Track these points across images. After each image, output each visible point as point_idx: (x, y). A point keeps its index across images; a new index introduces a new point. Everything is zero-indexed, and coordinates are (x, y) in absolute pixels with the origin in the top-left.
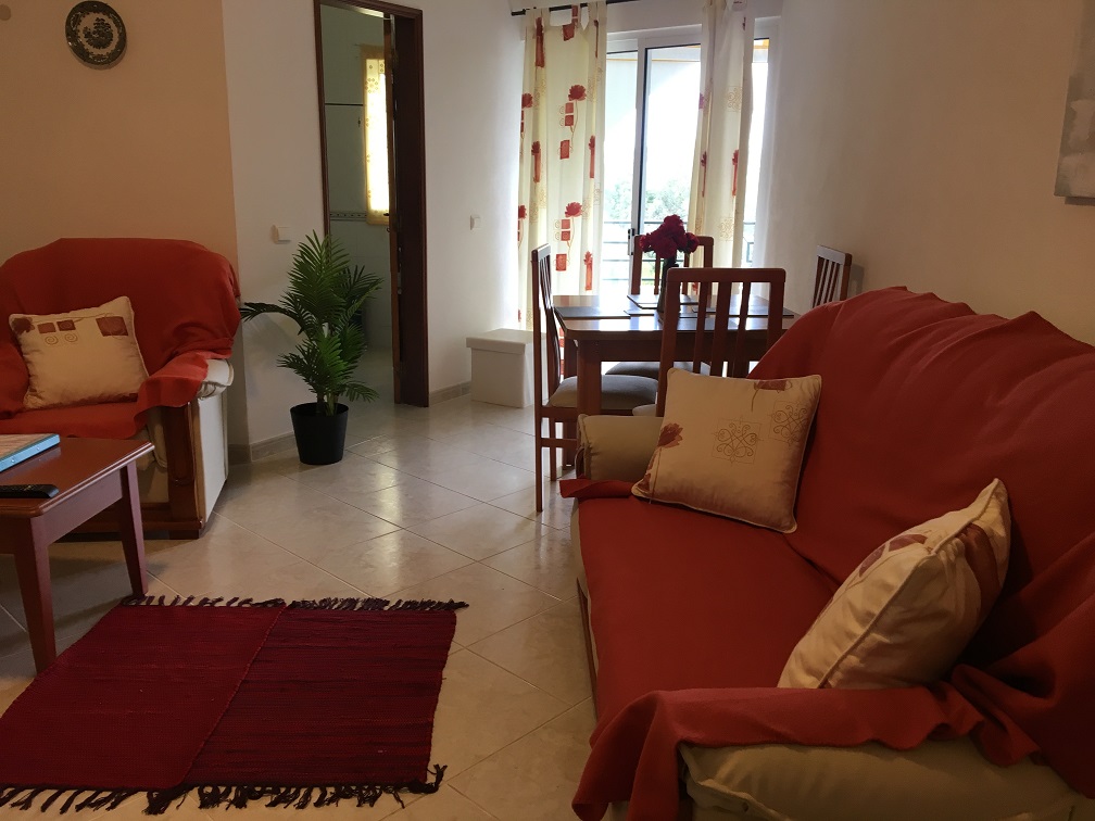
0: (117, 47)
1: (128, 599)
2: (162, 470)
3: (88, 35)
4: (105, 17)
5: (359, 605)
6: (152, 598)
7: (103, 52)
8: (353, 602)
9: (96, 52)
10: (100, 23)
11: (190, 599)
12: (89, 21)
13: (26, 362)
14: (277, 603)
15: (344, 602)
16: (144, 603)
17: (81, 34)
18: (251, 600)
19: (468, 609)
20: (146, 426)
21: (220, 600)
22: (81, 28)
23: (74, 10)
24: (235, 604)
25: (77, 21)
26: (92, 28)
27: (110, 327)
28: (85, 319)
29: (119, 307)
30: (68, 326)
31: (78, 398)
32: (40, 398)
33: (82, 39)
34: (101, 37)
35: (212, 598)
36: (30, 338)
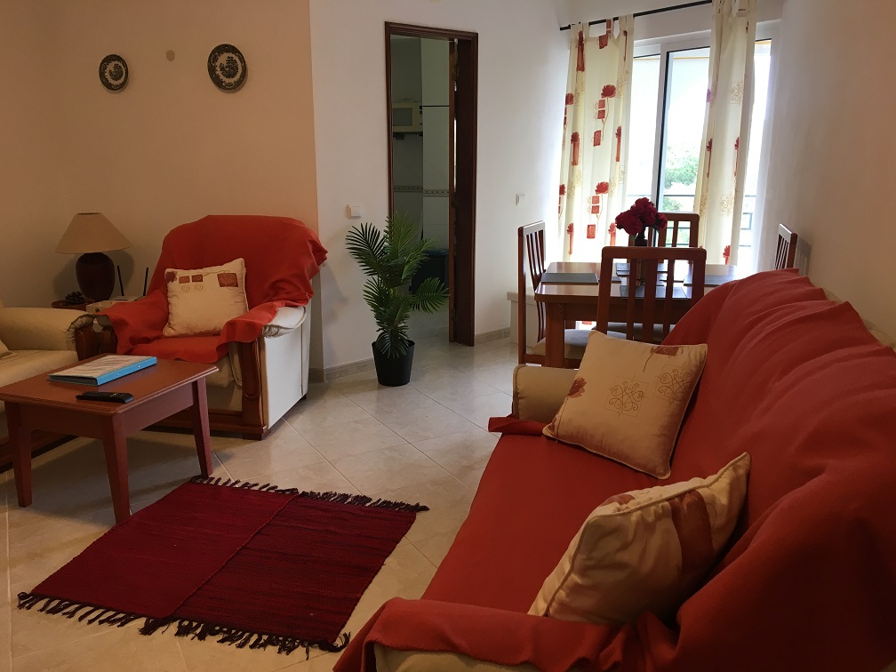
0: (241, 77)
1: (197, 477)
2: (239, 387)
3: (222, 69)
4: (233, 56)
5: (350, 500)
6: (212, 479)
7: (232, 80)
8: (345, 497)
9: (228, 81)
10: (230, 60)
11: (237, 482)
12: (223, 59)
13: (168, 303)
14: (294, 491)
15: (341, 495)
16: (205, 482)
17: (218, 68)
18: (277, 487)
19: (428, 512)
20: (228, 354)
21: (256, 485)
22: (218, 64)
23: (213, 52)
24: (265, 490)
25: (215, 60)
26: (225, 64)
27: (226, 281)
28: (211, 274)
29: (236, 266)
30: (198, 279)
31: (197, 331)
32: (173, 329)
33: (219, 72)
34: (231, 70)
35: (252, 483)
36: (174, 286)
